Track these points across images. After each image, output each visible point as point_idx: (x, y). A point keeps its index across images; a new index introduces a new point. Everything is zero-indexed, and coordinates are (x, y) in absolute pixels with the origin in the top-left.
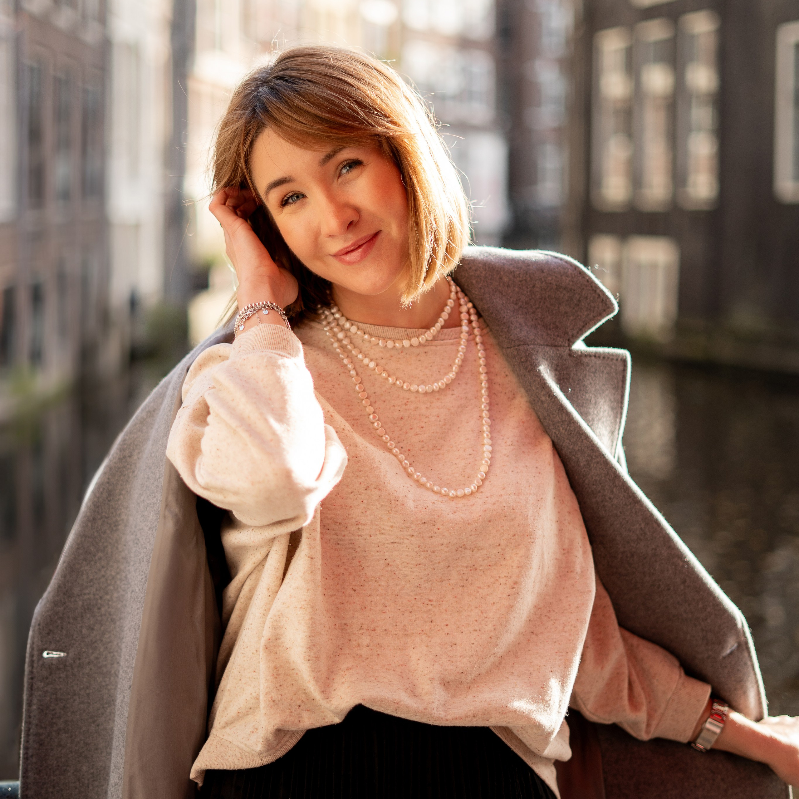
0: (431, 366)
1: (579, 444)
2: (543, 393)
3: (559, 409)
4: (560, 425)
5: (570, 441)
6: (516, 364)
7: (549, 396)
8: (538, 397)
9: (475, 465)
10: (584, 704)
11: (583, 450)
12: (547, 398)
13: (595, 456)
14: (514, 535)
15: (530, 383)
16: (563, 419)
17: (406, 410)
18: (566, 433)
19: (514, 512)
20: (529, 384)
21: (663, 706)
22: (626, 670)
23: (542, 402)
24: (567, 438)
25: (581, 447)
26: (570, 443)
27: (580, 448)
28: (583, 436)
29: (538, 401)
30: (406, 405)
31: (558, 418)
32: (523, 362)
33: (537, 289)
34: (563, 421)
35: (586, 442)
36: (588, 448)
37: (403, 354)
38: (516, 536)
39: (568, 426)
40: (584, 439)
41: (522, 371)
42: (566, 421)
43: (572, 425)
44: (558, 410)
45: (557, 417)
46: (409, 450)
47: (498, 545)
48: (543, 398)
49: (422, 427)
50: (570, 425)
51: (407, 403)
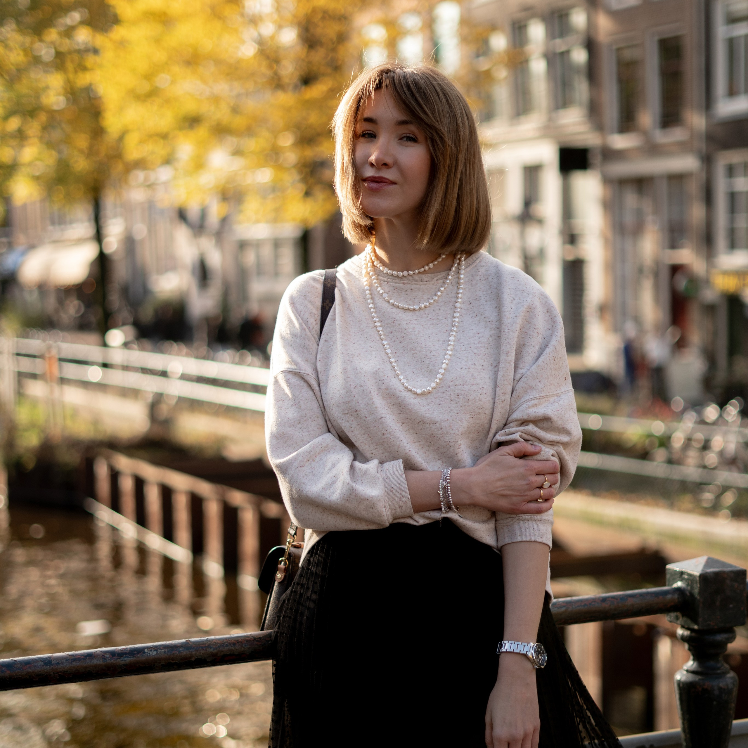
0: (414, 299)
9: (436, 363)
14: (458, 413)
17: (394, 326)
19: (459, 398)
30: (394, 322)
37: (397, 290)
38: (459, 414)
46: (396, 353)
47: (447, 420)
49: (403, 337)
51: (394, 321)
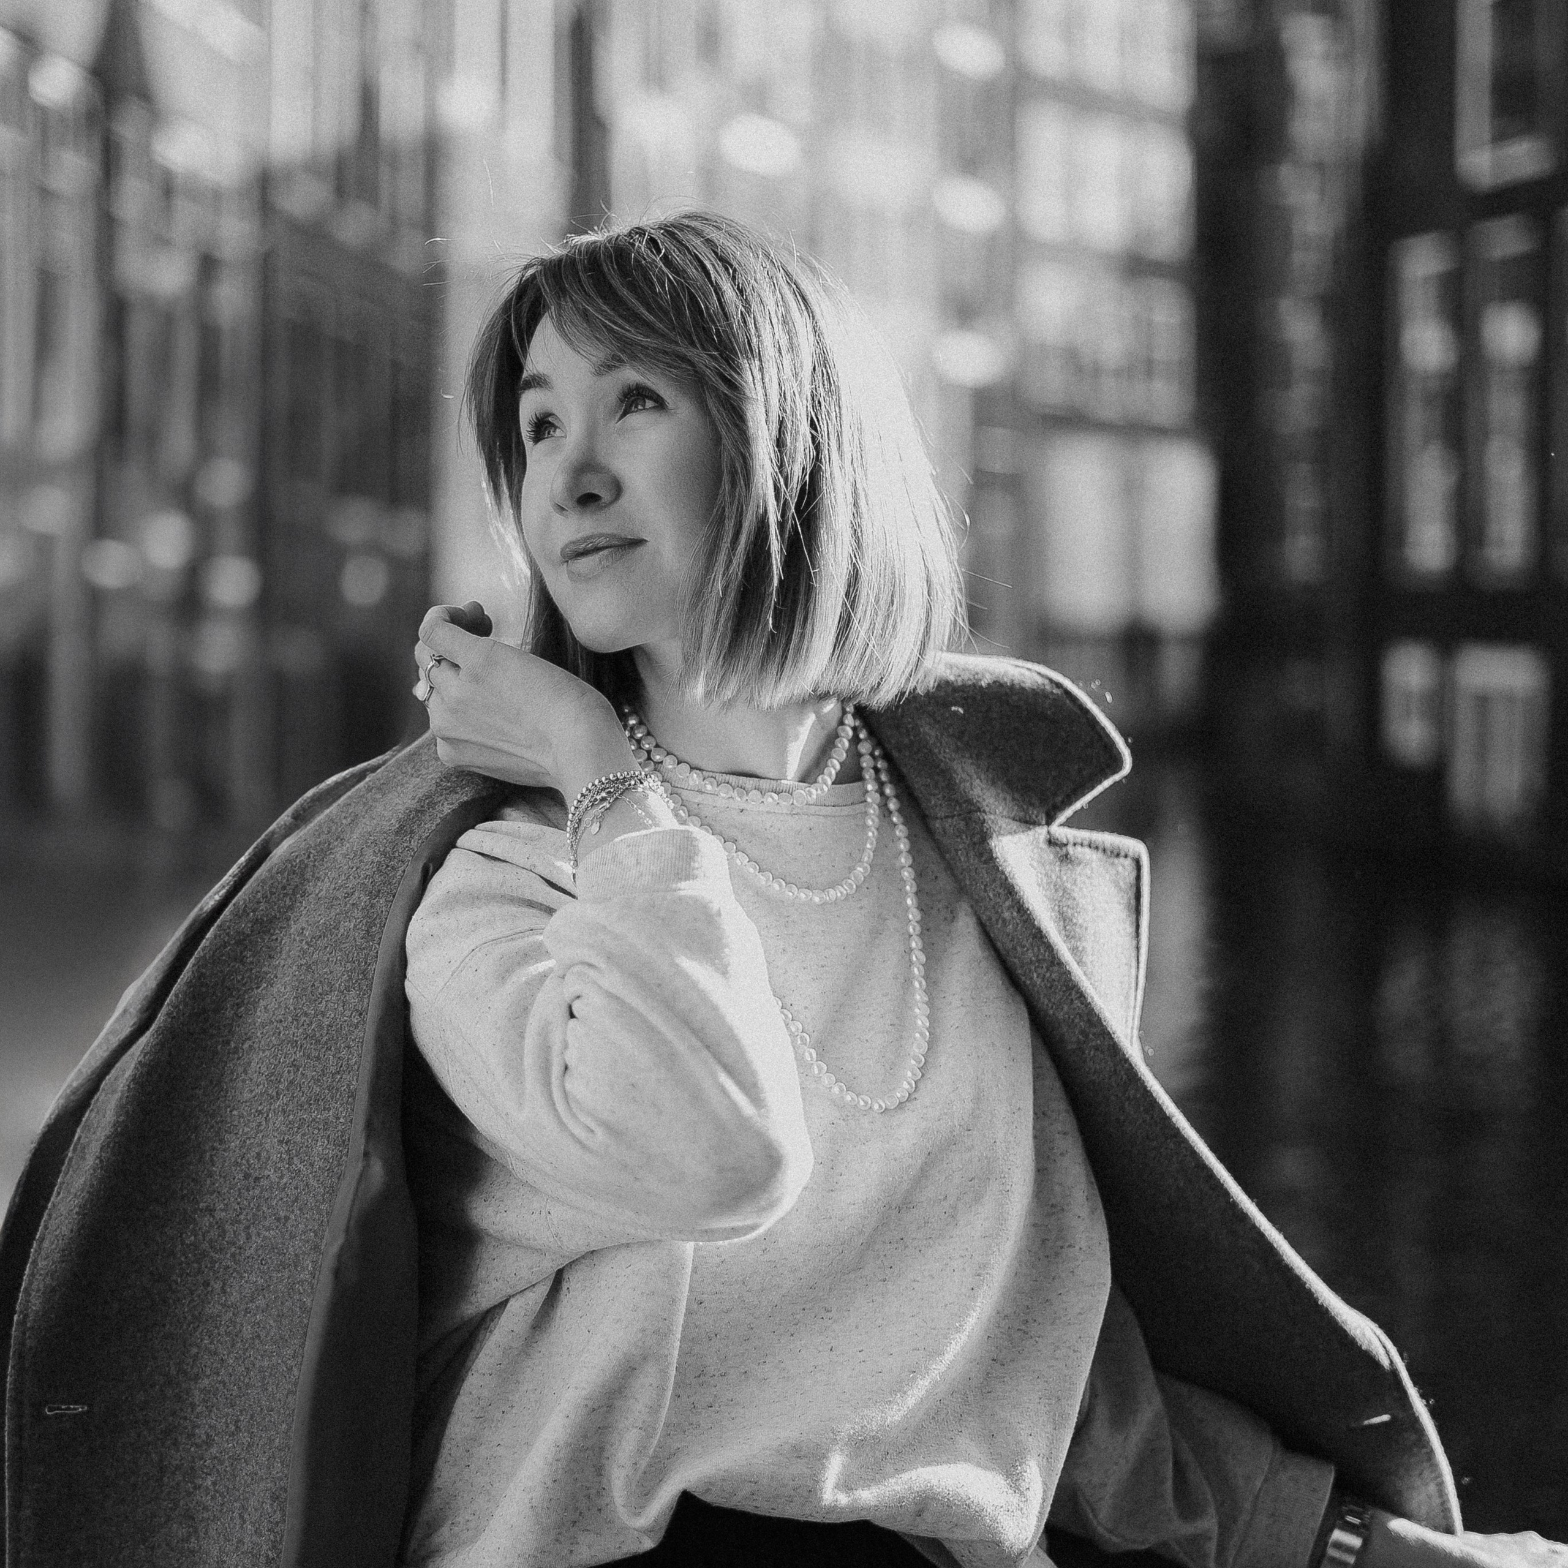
1: (1066, 1008)
2: (1007, 903)
3: (1035, 937)
4: (1033, 968)
5: (1050, 1001)
6: (960, 847)
7: (1019, 911)
8: (997, 912)
10: (1093, 1510)
11: (1073, 1021)
12: (1015, 914)
13: (1094, 1034)
15: (986, 886)
16: (1040, 957)
18: (1042, 984)
20: (983, 887)
21: (1248, 1505)
22: (1168, 1443)
23: (1004, 920)
24: (1045, 995)
25: (1067, 1013)
26: (1050, 1005)
27: (1067, 1016)
28: (1074, 993)
29: (997, 921)
31: (1030, 954)
32: (975, 844)
33: (995, 715)
34: (1039, 961)
35: (1079, 1004)
36: (1081, 1016)
39: (1048, 970)
40: (1076, 999)
41: (972, 861)
42: (1044, 960)
43: (1056, 968)
44: (1033, 939)
45: (1030, 951)
48: (1007, 915)
50: (1051, 969)
